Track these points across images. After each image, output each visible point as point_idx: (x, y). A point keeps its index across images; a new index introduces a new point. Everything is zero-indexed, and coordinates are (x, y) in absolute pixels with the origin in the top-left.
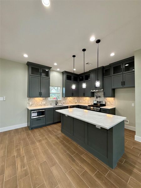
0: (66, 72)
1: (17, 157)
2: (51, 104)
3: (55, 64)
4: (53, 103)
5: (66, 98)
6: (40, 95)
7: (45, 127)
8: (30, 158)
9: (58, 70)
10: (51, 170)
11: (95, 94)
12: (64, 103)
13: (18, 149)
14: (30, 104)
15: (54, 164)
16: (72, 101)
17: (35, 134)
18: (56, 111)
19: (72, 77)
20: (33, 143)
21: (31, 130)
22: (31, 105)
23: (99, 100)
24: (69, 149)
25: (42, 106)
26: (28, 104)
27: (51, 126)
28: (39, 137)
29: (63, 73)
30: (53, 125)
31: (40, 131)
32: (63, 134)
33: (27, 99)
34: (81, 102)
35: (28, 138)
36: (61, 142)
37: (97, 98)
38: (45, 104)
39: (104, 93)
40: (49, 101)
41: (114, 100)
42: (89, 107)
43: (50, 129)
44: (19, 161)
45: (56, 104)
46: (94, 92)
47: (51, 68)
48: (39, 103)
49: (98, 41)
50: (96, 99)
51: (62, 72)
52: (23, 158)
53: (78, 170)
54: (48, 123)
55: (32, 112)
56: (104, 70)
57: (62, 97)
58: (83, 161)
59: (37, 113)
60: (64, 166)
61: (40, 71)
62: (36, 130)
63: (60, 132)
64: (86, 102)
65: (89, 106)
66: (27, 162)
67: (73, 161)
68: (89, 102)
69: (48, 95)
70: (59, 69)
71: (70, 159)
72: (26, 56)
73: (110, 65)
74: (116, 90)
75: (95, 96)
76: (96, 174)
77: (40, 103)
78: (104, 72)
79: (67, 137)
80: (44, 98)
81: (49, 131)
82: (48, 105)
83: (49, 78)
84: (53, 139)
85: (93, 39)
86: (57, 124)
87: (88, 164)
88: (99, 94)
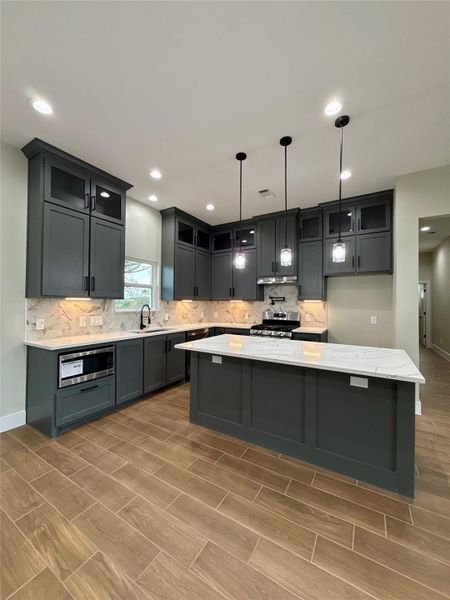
0: (177, 212)
1: (64, 573)
2: (123, 326)
3: (156, 174)
4: (131, 322)
5: (172, 303)
6: (89, 288)
7: (114, 415)
8: (136, 555)
9: (153, 198)
10: (257, 569)
11: (268, 292)
12: (165, 321)
13: (44, 533)
14: (40, 326)
15: (249, 544)
16: (190, 316)
17: (90, 449)
18: (177, 346)
19: (195, 234)
20: (103, 487)
21: (58, 435)
22: (44, 331)
23: (278, 308)
24: (257, 474)
25: (88, 333)
26: (28, 328)
27: (135, 406)
28: (114, 456)
29: (165, 215)
30: (143, 403)
31: (101, 433)
32: (204, 430)
33: (27, 303)
34: (216, 316)
35: (67, 474)
36: (216, 459)
37: (273, 304)
38: (101, 327)
39: (300, 287)
40: (117, 314)
41: (324, 307)
42: (256, 331)
43: (140, 420)
44: (86, 584)
45: (142, 327)
46: (262, 286)
47: (130, 186)
48: (78, 320)
49: (343, 122)
50: (268, 307)
51: (161, 211)
52: (101, 565)
53: (337, 535)
54: (122, 399)
55: (62, 358)
56: (301, 219)
57: (159, 300)
58: (328, 500)
59: (81, 363)
60: (286, 537)
61: (87, 191)
62: (82, 434)
63: (187, 424)
64: (234, 318)
65: (253, 328)
66: (134, 575)
67: (300, 511)
68: (247, 317)
69: (116, 290)
70: (157, 196)
71: (287, 508)
72: (43, 106)
73: (321, 209)
74: (331, 281)
75: (267, 297)
76: (388, 527)
77: (82, 324)
78: (301, 226)
79: (222, 437)
80: (98, 303)
81: (143, 427)
82: (111, 330)
83: (123, 225)
84: (179, 455)
85: (334, 108)
86: (156, 397)
87: (349, 505)
88: (280, 292)
